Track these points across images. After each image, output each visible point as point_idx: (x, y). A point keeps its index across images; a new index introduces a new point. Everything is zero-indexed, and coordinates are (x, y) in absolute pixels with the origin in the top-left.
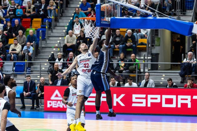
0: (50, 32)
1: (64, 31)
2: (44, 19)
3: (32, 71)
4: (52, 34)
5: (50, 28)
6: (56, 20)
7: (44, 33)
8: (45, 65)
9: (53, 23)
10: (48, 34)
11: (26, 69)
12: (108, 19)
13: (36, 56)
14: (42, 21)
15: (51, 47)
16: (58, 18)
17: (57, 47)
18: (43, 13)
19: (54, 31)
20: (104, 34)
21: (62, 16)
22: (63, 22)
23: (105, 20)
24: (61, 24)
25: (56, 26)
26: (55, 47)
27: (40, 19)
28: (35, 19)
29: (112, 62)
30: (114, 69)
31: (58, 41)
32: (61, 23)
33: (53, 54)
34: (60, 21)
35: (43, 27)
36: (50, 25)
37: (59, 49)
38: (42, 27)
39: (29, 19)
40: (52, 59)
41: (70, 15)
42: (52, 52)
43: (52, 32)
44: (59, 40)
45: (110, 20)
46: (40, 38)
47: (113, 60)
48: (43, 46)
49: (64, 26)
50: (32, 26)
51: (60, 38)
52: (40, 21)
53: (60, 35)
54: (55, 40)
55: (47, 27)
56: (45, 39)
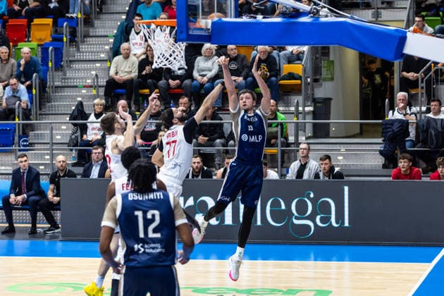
0: (73, 49)
1: (107, 47)
3: (31, 144)
4: (78, 56)
5: (73, 39)
6: (88, 22)
7: (58, 52)
8: (63, 130)
9: (81, 29)
10: (68, 56)
11: (16, 138)
12: (207, 24)
13: (40, 109)
15: (76, 87)
16: (93, 16)
17: (91, 87)
18: (57, 5)
19: (83, 47)
20: (201, 55)
21: (101, 12)
22: (104, 27)
23: (197, 25)
24: (100, 32)
25: (87, 36)
26: (85, 87)
27: (49, 21)
28: (36, 21)
29: (221, 119)
30: (226, 136)
31: (94, 73)
32: (98, 28)
33: (81, 104)
34: (97, 23)
35: (57, 39)
36: (73, 34)
37: (94, 92)
38: (55, 39)
39: (24, 21)
40: (80, 114)
41: (119, 9)
42: (79, 99)
43: (78, 50)
44: (93, 69)
45: (209, 26)
46: (50, 64)
47: (221, 116)
48: (57, 84)
49: (107, 36)
50: (29, 36)
51: (98, 65)
52: (49, 24)
53: (96, 58)
54: (85, 70)
55: (65, 39)
56: (62, 66)
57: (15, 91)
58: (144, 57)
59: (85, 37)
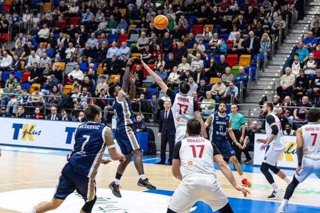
1: (279, 71)
2: (255, 56)
4: (263, 74)
5: (261, 67)
6: (269, 58)
7: (254, 72)
8: (255, 111)
9: (266, 61)
10: (258, 74)
14: (252, 58)
15: (262, 90)
16: (272, 55)
17: (270, 90)
19: (266, 70)
21: (276, 53)
22: (277, 61)
24: (276, 63)
25: (268, 64)
26: (267, 90)
27: (249, 56)
28: (242, 56)
31: (272, 83)
32: (274, 61)
34: (274, 59)
35: (253, 65)
36: (261, 64)
37: (272, 92)
39: (236, 56)
41: (286, 52)
42: (264, 96)
43: (264, 71)
44: (272, 81)
48: (252, 88)
49: (279, 65)
50: (238, 64)
51: (274, 79)
52: (249, 58)
53: (273, 76)
54: (266, 81)
55: (257, 65)
56: (255, 79)
57: (232, 89)
58: (299, 76)
59: (267, 65)
